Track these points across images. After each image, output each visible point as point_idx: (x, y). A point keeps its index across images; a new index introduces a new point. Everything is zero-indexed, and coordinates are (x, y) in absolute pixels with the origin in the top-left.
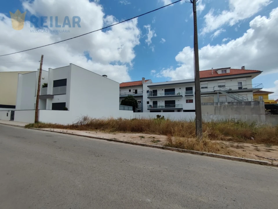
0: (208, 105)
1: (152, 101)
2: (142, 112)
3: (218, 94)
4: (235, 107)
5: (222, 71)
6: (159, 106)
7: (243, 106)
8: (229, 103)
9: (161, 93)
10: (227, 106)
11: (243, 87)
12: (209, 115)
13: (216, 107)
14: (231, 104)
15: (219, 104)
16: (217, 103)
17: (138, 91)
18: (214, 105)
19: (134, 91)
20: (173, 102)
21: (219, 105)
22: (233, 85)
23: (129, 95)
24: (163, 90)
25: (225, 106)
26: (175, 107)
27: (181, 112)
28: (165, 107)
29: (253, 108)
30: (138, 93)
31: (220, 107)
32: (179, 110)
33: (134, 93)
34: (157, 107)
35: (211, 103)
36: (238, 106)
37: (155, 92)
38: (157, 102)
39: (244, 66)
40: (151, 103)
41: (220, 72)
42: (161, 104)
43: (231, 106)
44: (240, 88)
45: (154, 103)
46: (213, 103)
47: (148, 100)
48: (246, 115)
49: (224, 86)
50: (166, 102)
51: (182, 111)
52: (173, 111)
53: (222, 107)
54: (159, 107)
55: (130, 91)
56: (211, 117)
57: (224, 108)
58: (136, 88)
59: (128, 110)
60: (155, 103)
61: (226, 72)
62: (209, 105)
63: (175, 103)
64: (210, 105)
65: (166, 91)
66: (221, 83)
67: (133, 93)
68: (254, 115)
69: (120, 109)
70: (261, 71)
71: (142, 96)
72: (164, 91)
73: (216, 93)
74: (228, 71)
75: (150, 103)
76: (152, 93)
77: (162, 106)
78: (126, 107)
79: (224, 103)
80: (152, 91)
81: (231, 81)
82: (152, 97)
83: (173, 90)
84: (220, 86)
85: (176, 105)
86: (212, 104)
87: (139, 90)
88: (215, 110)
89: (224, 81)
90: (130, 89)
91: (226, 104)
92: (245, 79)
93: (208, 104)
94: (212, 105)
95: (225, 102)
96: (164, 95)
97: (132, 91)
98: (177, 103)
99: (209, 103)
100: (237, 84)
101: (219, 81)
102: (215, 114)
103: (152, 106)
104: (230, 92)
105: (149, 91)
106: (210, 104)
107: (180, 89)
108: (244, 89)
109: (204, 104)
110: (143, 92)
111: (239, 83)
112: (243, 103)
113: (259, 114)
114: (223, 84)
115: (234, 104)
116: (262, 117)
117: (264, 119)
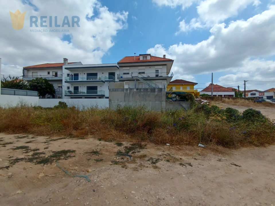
1: (73, 87)
2: (62, 98)
3: (135, 80)
4: (142, 93)
5: (143, 57)
6: (81, 92)
7: (149, 93)
8: (137, 89)
9: (82, 77)
10: (136, 92)
11: (159, 75)
12: (119, 102)
13: (125, 93)
14: (138, 90)
15: (128, 90)
17: (58, 74)
19: (54, 74)
20: (95, 88)
21: (128, 92)
22: (150, 72)
24: (84, 74)
25: (134, 92)
26: (97, 94)
28: (87, 94)
29: (156, 95)
30: (58, 76)
31: (130, 93)
32: (101, 97)
33: (54, 75)
34: (78, 94)
35: (121, 89)
36: (145, 93)
37: (76, 75)
38: (78, 87)
39: (165, 55)
40: (72, 89)
41: (141, 58)
42: (83, 89)
43: (139, 93)
44: (157, 76)
45: (75, 89)
47: (69, 85)
48: (151, 102)
49: (144, 73)
50: (89, 88)
51: (104, 98)
52: (95, 98)
53: (131, 94)
54: (80, 94)
55: (49, 73)
56: (121, 103)
57: (132, 94)
58: (56, 71)
59: (27, 95)
60: (76, 89)
61: (146, 59)
62: (120, 91)
63: (97, 89)
65: (89, 75)
71: (61, 81)
72: (86, 75)
74: (149, 58)
75: (70, 88)
77: (84, 93)
78: (21, 91)
80: (73, 75)
81: (150, 68)
82: (73, 81)
83: (96, 74)
84: (140, 73)
85: (98, 92)
86: (123, 90)
88: (125, 96)
89: (144, 68)
90: (49, 71)
91: (135, 90)
92: (161, 67)
93: (119, 90)
95: (134, 89)
96: (86, 80)
97: (51, 73)
98: (99, 89)
99: (120, 89)
100: (154, 71)
101: (140, 68)
102: (124, 101)
103: (73, 92)
106: (120, 90)
107: (103, 73)
109: (114, 90)
110: (62, 75)
111: (156, 70)
112: (149, 90)
113: (161, 101)
114: (143, 71)
115: (142, 90)
116: (163, 104)
117: (165, 105)
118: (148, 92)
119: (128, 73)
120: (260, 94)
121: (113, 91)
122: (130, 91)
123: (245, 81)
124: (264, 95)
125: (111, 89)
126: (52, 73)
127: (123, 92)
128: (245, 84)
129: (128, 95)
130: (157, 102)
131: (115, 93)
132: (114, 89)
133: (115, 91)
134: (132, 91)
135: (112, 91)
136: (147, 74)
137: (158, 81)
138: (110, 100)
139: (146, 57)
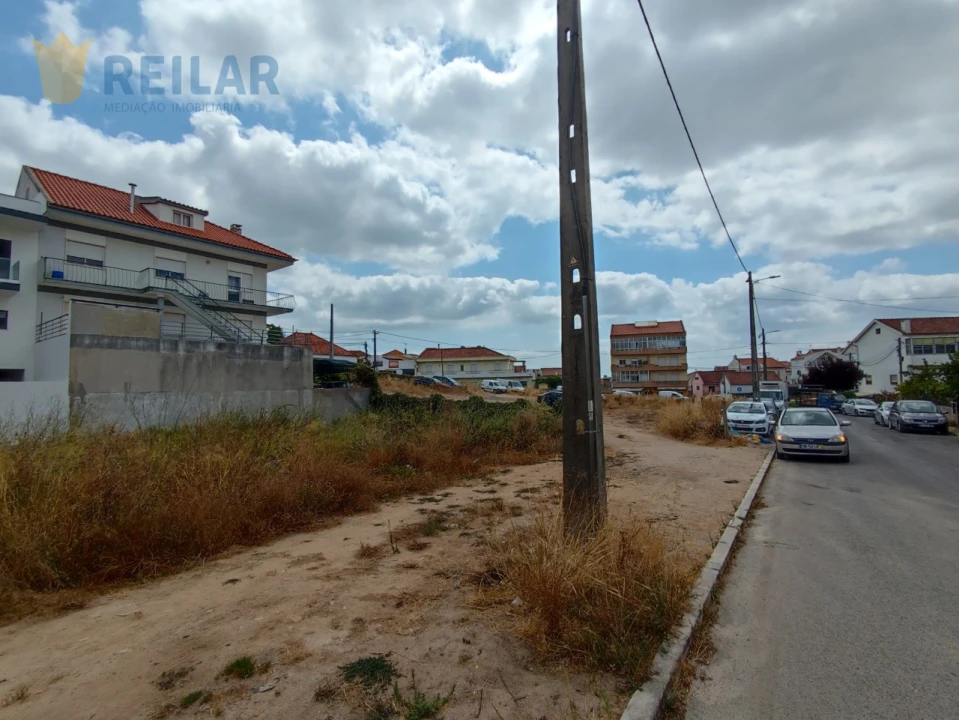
0: (130, 348)
3: (161, 304)
4: (239, 362)
5: (175, 213)
7: (262, 362)
8: (220, 346)
10: (214, 358)
11: (244, 296)
12: (130, 395)
13: (167, 359)
14: (226, 350)
15: (181, 346)
16: (175, 345)
18: (158, 350)
21: (182, 352)
22: (210, 279)
25: (204, 357)
29: (287, 369)
31: (188, 359)
35: (145, 339)
36: (249, 360)
41: (165, 215)
43: (227, 360)
44: (234, 297)
46: (158, 341)
48: (269, 392)
49: (180, 276)
53: (194, 361)
56: (144, 402)
57: (199, 366)
61: (189, 225)
62: (138, 348)
64: (144, 349)
66: (173, 261)
70: (292, 256)
73: (154, 301)
74: (198, 224)
79: (201, 346)
81: (208, 262)
86: (153, 345)
88: (163, 372)
89: (182, 256)
91: (211, 348)
92: (249, 269)
93: (133, 343)
94: (150, 348)
95: (205, 343)
99: (138, 339)
100: (225, 281)
101: (161, 252)
102: (162, 392)
104: (205, 303)
106: (141, 343)
108: (244, 301)
109: (106, 341)
111: (230, 277)
112: (263, 351)
113: (301, 389)
114: (177, 269)
115: (237, 351)
116: (306, 398)
117: (310, 402)
118: (259, 358)
119: (99, 264)
120: (392, 364)
121: (99, 345)
122: (188, 351)
123: (375, 333)
124: (398, 367)
125: (82, 336)
127: (154, 353)
128: (375, 340)
129: (181, 366)
130: (288, 391)
131: (106, 355)
132: (103, 337)
133: (111, 346)
134: (196, 350)
135: (90, 346)
136: (194, 283)
137: (241, 316)
138: (76, 390)
139: (189, 218)
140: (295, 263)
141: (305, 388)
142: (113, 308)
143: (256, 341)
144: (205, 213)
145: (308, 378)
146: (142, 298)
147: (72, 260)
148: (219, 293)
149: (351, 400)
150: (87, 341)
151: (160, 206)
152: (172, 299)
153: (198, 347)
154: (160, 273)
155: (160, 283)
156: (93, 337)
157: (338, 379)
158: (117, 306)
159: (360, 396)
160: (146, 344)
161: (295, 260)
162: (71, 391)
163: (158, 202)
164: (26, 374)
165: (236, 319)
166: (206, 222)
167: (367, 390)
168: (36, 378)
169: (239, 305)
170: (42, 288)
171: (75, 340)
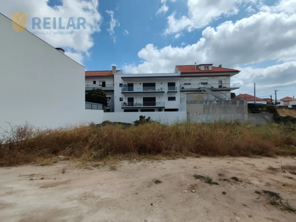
0: (197, 103)
1: (127, 98)
2: (113, 111)
3: (203, 91)
4: (223, 105)
5: (205, 67)
6: (136, 104)
7: (230, 105)
9: (138, 88)
10: (216, 105)
11: (223, 86)
12: (198, 115)
13: (205, 106)
14: (219, 102)
15: (208, 102)
16: (206, 102)
17: (106, 83)
18: (203, 103)
19: (101, 84)
20: (154, 99)
21: (208, 104)
22: (214, 83)
23: (94, 88)
24: (140, 84)
25: (214, 105)
26: (155, 106)
27: (162, 111)
28: (143, 106)
29: (238, 107)
30: (106, 86)
31: (209, 105)
32: (160, 109)
33: (101, 85)
34: (133, 106)
35: (200, 101)
36: (226, 105)
37: (131, 86)
38: (133, 98)
39: (221, 65)
40: (126, 100)
41: (202, 68)
42: (139, 101)
43: (219, 105)
44: (220, 87)
45: (129, 101)
46: (203, 101)
47: (122, 96)
48: (232, 114)
49: (206, 83)
50: (145, 99)
51: (164, 110)
52: (153, 110)
53: (211, 106)
54: (136, 106)
55: (95, 83)
56: (200, 116)
58: (103, 80)
59: (97, 109)
60: (131, 100)
61: (208, 69)
62: (199, 103)
63: (155, 101)
64: (200, 103)
65: (145, 85)
66: (204, 80)
67: (99, 86)
68: (239, 114)
69: (86, 109)
70: (239, 70)
71: (113, 91)
72: (142, 85)
73: (201, 91)
74: (210, 68)
75: (124, 99)
76: (127, 87)
77: (140, 105)
78: (95, 105)
79: (213, 102)
80: (127, 85)
81: (213, 78)
82: (127, 92)
83: (154, 85)
85: (156, 103)
86: (202, 102)
87: (108, 83)
88: (204, 109)
89: (207, 78)
90: (94, 80)
91: (215, 102)
92: (225, 77)
93: (198, 102)
94: (201, 103)
96: (142, 91)
97: (97, 83)
98: (157, 101)
99: (199, 101)
100: (217, 82)
101: (202, 78)
102: (204, 114)
103: (127, 104)
104: (213, 90)
105: (122, 84)
106: (199, 102)
107: (161, 83)
108: (223, 87)
109: (192, 102)
110: (114, 85)
111: (219, 81)
112: (230, 102)
113: (243, 114)
115: (222, 103)
116: (245, 117)
117: (247, 118)
119: (190, 84)
121: (191, 103)
122: (209, 103)
123: (276, 91)
124: (289, 104)
125: (188, 101)
126: (99, 82)
127: (202, 104)
128: (276, 94)
129: (208, 107)
131: (193, 105)
133: (194, 103)
135: (190, 103)
136: (210, 85)
137: (222, 92)
138: (188, 113)
139: (208, 67)
140: (240, 72)
141: (245, 113)
142: (193, 94)
143: (227, 99)
144: (212, 65)
145: (246, 110)
146: (199, 91)
147: (185, 84)
148: (216, 86)
149: (264, 118)
150: (189, 102)
151: (202, 66)
152: (205, 90)
153: (212, 102)
154: (202, 83)
155: (202, 86)
156: (190, 101)
157: (258, 110)
158: (194, 94)
159: (268, 117)
160: (200, 102)
161: (240, 71)
162: (187, 113)
163: (200, 66)
164: (179, 110)
165: (221, 93)
166: (212, 67)
167: (272, 115)
168: (181, 111)
169: (222, 89)
170: (181, 91)
171: (187, 102)
